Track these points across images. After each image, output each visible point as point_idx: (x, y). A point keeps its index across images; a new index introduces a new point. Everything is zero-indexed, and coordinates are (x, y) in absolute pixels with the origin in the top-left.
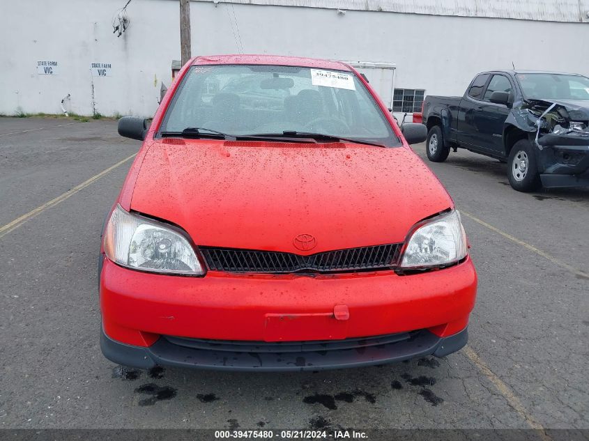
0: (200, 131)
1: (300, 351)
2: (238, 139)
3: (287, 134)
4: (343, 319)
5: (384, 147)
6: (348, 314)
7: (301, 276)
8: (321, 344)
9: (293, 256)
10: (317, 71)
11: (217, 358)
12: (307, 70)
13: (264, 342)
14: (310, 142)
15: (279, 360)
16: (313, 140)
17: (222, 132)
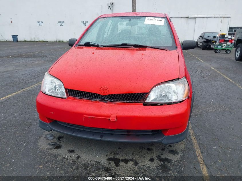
0: (91, 44)
1: (102, 132)
2: (104, 46)
3: (123, 44)
4: (113, 121)
5: (166, 50)
6: (116, 119)
7: (101, 102)
8: (111, 131)
9: (99, 95)
10: (149, 18)
11: (72, 131)
12: (144, 18)
13: (84, 126)
14: (132, 48)
15: (93, 135)
16: (133, 47)
17: (98, 44)
